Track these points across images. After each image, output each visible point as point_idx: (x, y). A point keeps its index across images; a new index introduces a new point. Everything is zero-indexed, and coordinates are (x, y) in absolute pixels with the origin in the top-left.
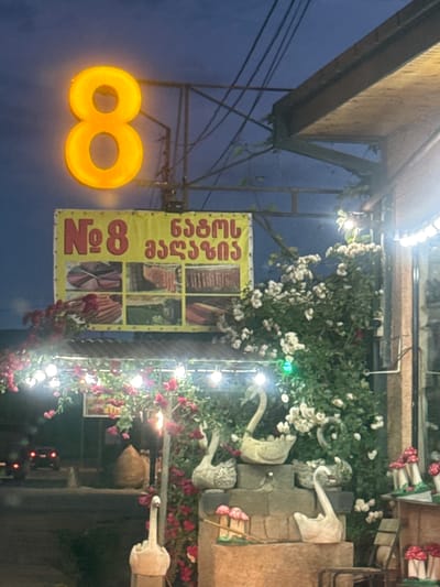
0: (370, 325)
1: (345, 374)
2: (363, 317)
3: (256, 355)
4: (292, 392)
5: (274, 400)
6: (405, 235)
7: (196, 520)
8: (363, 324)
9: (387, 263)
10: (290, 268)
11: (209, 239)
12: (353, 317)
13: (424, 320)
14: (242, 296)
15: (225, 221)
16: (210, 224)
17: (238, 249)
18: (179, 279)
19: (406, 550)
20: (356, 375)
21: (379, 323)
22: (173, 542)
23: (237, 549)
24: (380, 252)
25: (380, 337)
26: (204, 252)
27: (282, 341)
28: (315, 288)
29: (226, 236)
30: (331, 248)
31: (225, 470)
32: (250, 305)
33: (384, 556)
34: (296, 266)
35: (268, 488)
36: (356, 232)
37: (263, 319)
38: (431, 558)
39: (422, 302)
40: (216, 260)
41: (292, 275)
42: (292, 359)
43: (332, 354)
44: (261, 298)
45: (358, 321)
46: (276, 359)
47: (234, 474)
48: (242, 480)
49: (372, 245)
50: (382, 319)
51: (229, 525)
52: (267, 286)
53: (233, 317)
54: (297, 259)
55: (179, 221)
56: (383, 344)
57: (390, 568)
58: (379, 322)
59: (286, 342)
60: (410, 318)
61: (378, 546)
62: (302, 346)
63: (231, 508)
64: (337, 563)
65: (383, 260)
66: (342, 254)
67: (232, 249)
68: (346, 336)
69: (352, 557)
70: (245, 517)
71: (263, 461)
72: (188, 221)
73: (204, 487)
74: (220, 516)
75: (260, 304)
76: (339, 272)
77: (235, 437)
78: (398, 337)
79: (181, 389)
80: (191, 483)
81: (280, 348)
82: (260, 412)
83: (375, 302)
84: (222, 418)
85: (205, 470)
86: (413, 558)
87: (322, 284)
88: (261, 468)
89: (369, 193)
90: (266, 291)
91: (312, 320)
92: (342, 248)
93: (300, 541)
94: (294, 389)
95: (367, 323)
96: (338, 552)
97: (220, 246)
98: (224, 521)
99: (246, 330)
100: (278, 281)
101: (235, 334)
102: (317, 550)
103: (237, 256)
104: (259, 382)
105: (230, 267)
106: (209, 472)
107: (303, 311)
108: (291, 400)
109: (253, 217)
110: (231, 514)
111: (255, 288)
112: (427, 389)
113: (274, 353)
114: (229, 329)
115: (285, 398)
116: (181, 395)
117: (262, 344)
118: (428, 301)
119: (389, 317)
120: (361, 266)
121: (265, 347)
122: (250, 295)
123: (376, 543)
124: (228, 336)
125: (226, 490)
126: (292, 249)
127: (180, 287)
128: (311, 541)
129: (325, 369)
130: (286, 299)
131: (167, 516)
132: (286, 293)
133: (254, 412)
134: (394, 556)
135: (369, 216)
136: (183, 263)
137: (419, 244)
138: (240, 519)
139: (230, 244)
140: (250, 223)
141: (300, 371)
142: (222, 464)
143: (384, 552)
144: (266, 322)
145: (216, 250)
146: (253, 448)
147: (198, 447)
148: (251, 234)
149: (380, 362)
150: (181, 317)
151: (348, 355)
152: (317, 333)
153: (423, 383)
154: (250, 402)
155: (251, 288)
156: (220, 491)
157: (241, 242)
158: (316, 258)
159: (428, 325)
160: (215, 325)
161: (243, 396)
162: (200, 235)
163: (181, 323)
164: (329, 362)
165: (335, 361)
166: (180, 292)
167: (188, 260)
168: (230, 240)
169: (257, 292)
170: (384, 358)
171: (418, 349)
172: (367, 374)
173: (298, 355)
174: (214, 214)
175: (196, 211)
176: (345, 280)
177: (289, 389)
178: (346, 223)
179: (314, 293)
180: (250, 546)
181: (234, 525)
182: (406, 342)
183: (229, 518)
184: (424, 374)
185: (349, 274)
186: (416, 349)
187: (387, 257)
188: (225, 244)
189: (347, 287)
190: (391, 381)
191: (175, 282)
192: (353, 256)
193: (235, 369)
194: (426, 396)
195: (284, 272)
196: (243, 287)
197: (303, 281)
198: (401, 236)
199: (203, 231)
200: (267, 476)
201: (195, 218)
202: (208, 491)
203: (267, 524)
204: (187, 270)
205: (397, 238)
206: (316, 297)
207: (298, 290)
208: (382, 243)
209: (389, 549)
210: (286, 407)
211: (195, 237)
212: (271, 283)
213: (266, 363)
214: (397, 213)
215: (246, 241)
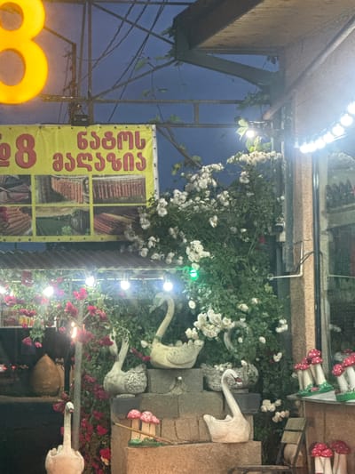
0: (273, 231)
1: (249, 279)
2: (266, 224)
3: (162, 262)
4: (199, 298)
5: (180, 306)
6: (305, 143)
7: (109, 423)
8: (266, 230)
9: (288, 169)
10: (194, 177)
11: (115, 151)
12: (256, 223)
13: (324, 225)
14: (148, 205)
15: (130, 134)
16: (115, 136)
17: (143, 160)
18: (86, 190)
19: (312, 447)
20: (260, 280)
21: (281, 229)
22: (88, 446)
23: (149, 451)
24: (280, 159)
25: (282, 243)
26: (111, 163)
27: (188, 249)
28: (218, 196)
29: (131, 148)
30: (233, 157)
31: (136, 375)
32: (156, 214)
33: (291, 454)
34: (200, 175)
35: (177, 391)
36: (257, 141)
37: (169, 227)
38: (336, 455)
39: (322, 208)
40: (122, 171)
41: (196, 183)
42: (197, 266)
43: (236, 260)
44: (166, 207)
45: (261, 227)
46: (182, 266)
47: (145, 378)
48: (153, 384)
49: (273, 153)
50: (284, 224)
51: (140, 429)
52: (172, 196)
53: (140, 225)
54: (201, 168)
55: (85, 134)
56: (286, 249)
57: (297, 466)
58: (282, 227)
59: (192, 250)
60: (311, 224)
61: (285, 444)
62: (208, 254)
63: (142, 412)
64: (246, 462)
65: (284, 167)
66: (244, 163)
67: (137, 160)
68: (250, 242)
69: (260, 456)
70: (155, 420)
71: (173, 366)
72: (93, 134)
73: (115, 391)
74: (131, 419)
75: (165, 213)
76: (241, 180)
77: (144, 343)
78: (300, 242)
79: (90, 297)
80: (103, 389)
81: (186, 256)
82: (168, 319)
83: (277, 208)
84: (132, 324)
85: (116, 375)
86: (320, 455)
87: (226, 192)
88: (171, 373)
89: (269, 103)
90: (172, 200)
91: (216, 228)
92: (244, 157)
93: (211, 441)
94: (201, 295)
95: (270, 229)
96: (246, 450)
97: (125, 157)
98: (136, 424)
99: (152, 238)
100: (183, 189)
101: (142, 242)
102: (226, 449)
103: (142, 166)
104: (167, 288)
105: (135, 177)
106: (120, 378)
107: (208, 219)
108: (198, 306)
109: (157, 127)
110: (142, 418)
111: (161, 197)
112: (330, 291)
113: (180, 261)
114: (136, 237)
115: (192, 305)
116: (91, 304)
117: (169, 252)
118: (328, 205)
119: (290, 223)
120: (263, 173)
121: (171, 255)
122: (155, 205)
123: (283, 441)
124: (135, 245)
125: (137, 395)
126: (195, 158)
127: (88, 197)
128: (220, 441)
129: (231, 275)
130: (190, 208)
131: (81, 421)
132: (191, 201)
133: (163, 318)
134: (300, 454)
135: (269, 124)
136: (90, 174)
137: (318, 151)
138: (151, 422)
139: (135, 155)
140: (154, 134)
141: (205, 277)
142: (132, 370)
143: (291, 450)
144: (172, 230)
145: (122, 161)
146: (162, 353)
147: (109, 353)
148: (155, 145)
149: (283, 266)
150: (89, 227)
151: (252, 262)
152: (222, 240)
153: (325, 286)
154: (158, 309)
155: (157, 197)
156: (131, 395)
157: (145, 153)
158: (218, 167)
159: (328, 230)
160: (122, 233)
161: (151, 302)
162: (106, 147)
163: (89, 233)
164: (234, 268)
165: (240, 267)
166: (88, 203)
167: (95, 172)
168: (135, 151)
169: (163, 200)
170: (287, 262)
171: (320, 253)
172: (272, 278)
173: (204, 263)
174: (119, 127)
175: (101, 124)
176: (248, 187)
177: (195, 296)
178: (247, 132)
179: (218, 200)
180: (161, 447)
181: (145, 428)
182: (308, 247)
183: (141, 422)
184: (325, 277)
185: (251, 181)
186: (317, 253)
187: (287, 164)
188: (130, 155)
189: (249, 194)
190: (294, 284)
191: (84, 194)
192: (255, 164)
193: (142, 277)
194: (329, 299)
195: (188, 181)
196: (148, 196)
197: (207, 189)
198: (300, 144)
199: (109, 144)
200: (177, 380)
201: (100, 131)
202: (118, 396)
203: (178, 425)
204: (93, 181)
205: (296, 145)
206: (220, 205)
207: (202, 198)
208: (283, 152)
209: (296, 447)
210: (193, 313)
211: (101, 150)
212: (176, 191)
213: (174, 270)
214: (296, 121)
215: (150, 153)
